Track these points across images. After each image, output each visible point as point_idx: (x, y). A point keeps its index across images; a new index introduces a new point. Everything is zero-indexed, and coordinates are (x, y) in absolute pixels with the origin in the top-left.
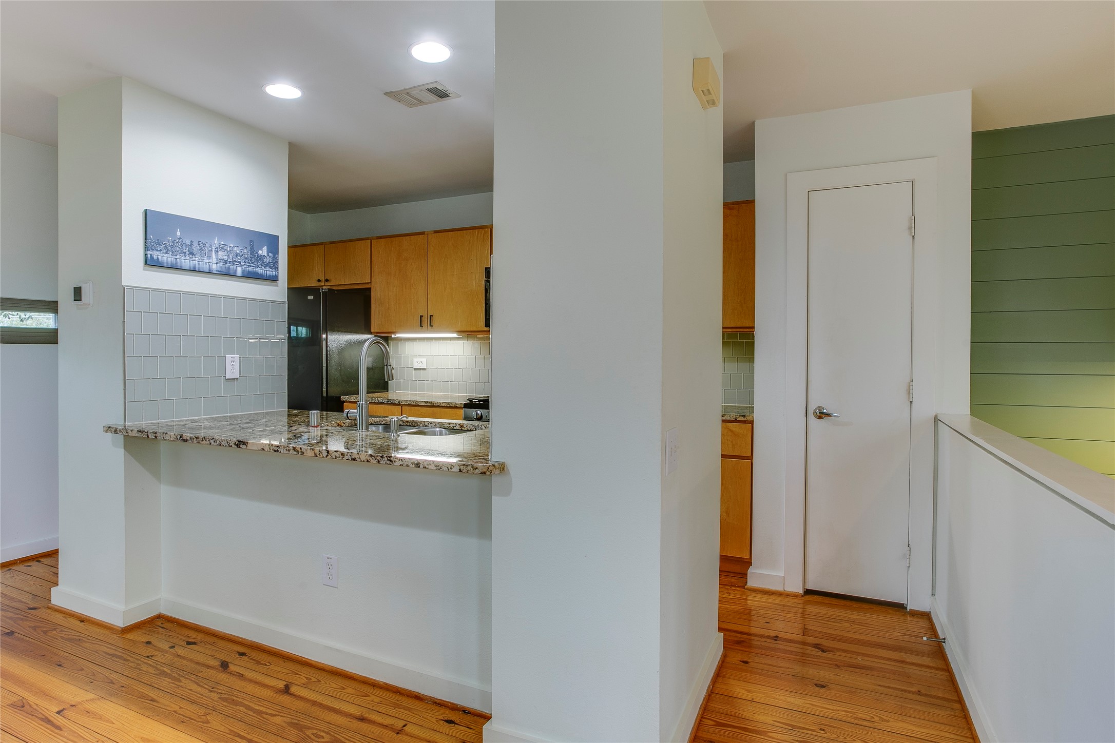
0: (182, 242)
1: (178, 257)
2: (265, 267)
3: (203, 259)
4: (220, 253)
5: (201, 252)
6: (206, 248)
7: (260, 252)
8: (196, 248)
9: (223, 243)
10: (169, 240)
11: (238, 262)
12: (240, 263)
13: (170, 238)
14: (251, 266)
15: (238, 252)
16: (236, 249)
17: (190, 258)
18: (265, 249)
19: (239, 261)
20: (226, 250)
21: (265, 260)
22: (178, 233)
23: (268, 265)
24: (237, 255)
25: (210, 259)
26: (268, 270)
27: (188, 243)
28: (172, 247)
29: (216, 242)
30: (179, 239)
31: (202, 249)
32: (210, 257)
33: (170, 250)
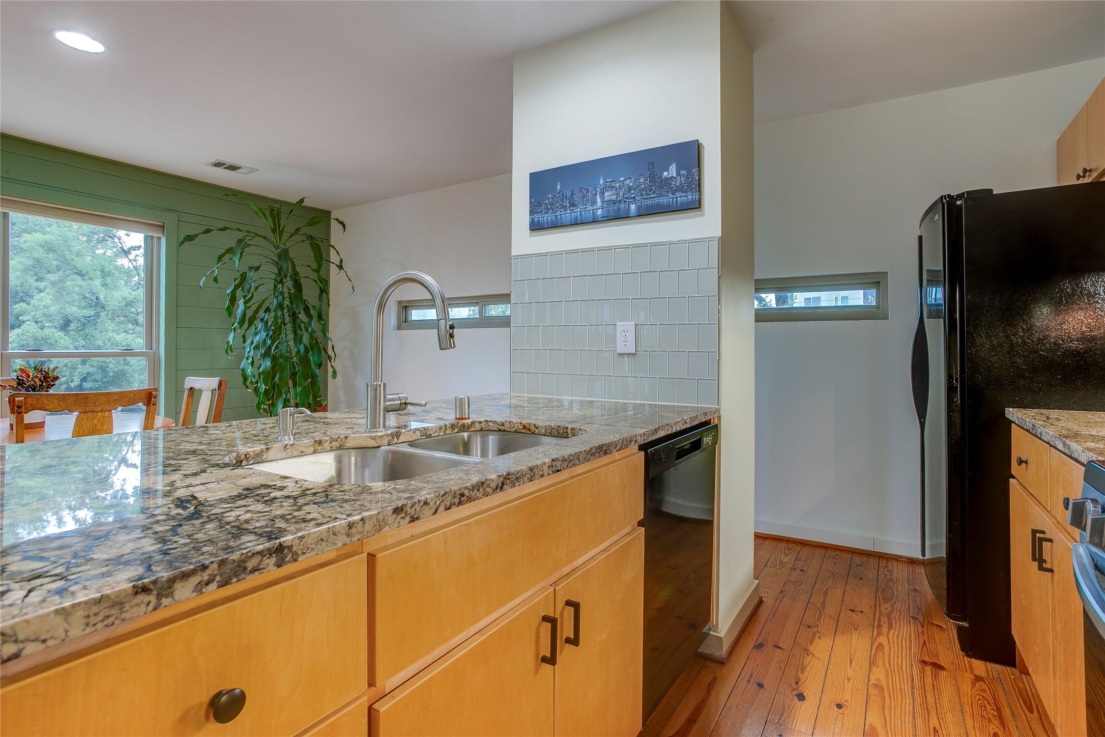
0: (562, 195)
1: (558, 213)
2: (673, 194)
3: (586, 208)
4: (606, 194)
5: (583, 200)
6: (589, 193)
7: (665, 174)
8: (576, 199)
9: (610, 180)
10: (549, 198)
11: (632, 198)
12: (634, 198)
13: (550, 196)
14: (650, 198)
15: (631, 184)
16: (628, 182)
17: (571, 210)
18: (673, 168)
19: (633, 195)
20: (614, 187)
21: (673, 183)
22: (559, 187)
23: (680, 189)
24: (630, 188)
25: (593, 205)
26: (679, 195)
27: (569, 194)
28: (552, 204)
29: (602, 181)
30: (559, 193)
31: (584, 195)
32: (594, 203)
33: (550, 208)
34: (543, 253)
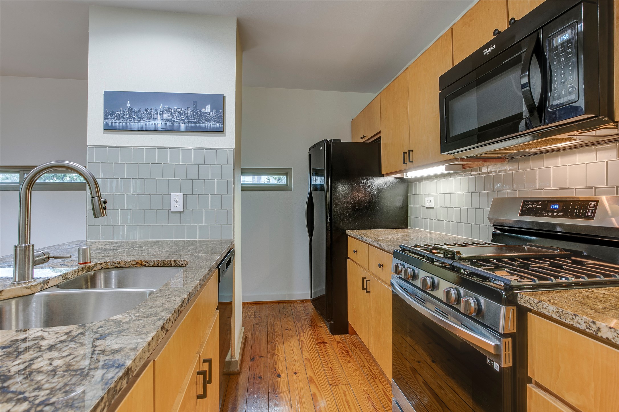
0: (132, 110)
1: (128, 121)
2: (208, 122)
3: (150, 121)
4: (165, 115)
5: (147, 116)
6: (152, 113)
7: (204, 110)
8: (143, 113)
9: (167, 107)
10: (120, 111)
11: (182, 120)
12: (184, 120)
13: (122, 109)
14: (194, 122)
15: (181, 112)
16: (179, 110)
17: (138, 121)
18: (208, 107)
19: (183, 119)
20: (170, 112)
21: (208, 116)
22: (129, 105)
23: (212, 119)
24: (181, 114)
25: (155, 120)
26: (211, 123)
27: (137, 110)
28: (123, 115)
29: (161, 107)
30: (129, 108)
31: (148, 113)
32: (155, 119)
33: (122, 116)
34: (115, 146)
